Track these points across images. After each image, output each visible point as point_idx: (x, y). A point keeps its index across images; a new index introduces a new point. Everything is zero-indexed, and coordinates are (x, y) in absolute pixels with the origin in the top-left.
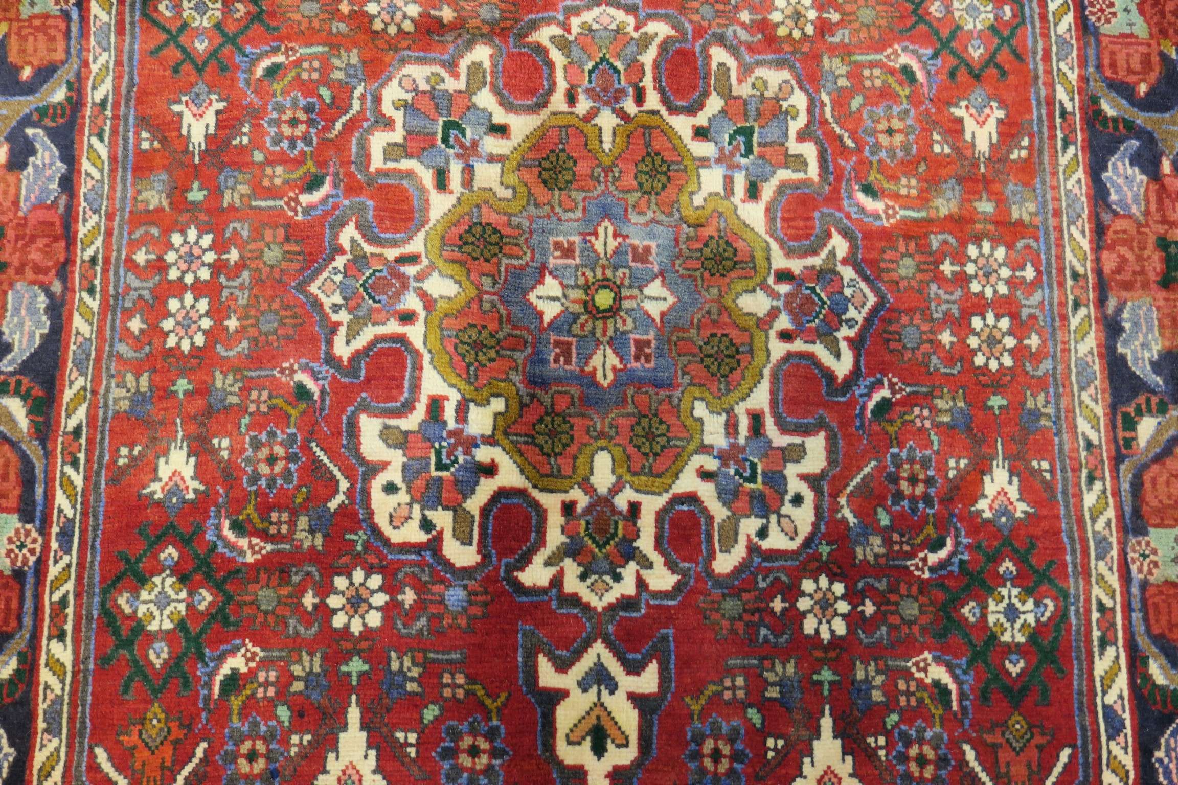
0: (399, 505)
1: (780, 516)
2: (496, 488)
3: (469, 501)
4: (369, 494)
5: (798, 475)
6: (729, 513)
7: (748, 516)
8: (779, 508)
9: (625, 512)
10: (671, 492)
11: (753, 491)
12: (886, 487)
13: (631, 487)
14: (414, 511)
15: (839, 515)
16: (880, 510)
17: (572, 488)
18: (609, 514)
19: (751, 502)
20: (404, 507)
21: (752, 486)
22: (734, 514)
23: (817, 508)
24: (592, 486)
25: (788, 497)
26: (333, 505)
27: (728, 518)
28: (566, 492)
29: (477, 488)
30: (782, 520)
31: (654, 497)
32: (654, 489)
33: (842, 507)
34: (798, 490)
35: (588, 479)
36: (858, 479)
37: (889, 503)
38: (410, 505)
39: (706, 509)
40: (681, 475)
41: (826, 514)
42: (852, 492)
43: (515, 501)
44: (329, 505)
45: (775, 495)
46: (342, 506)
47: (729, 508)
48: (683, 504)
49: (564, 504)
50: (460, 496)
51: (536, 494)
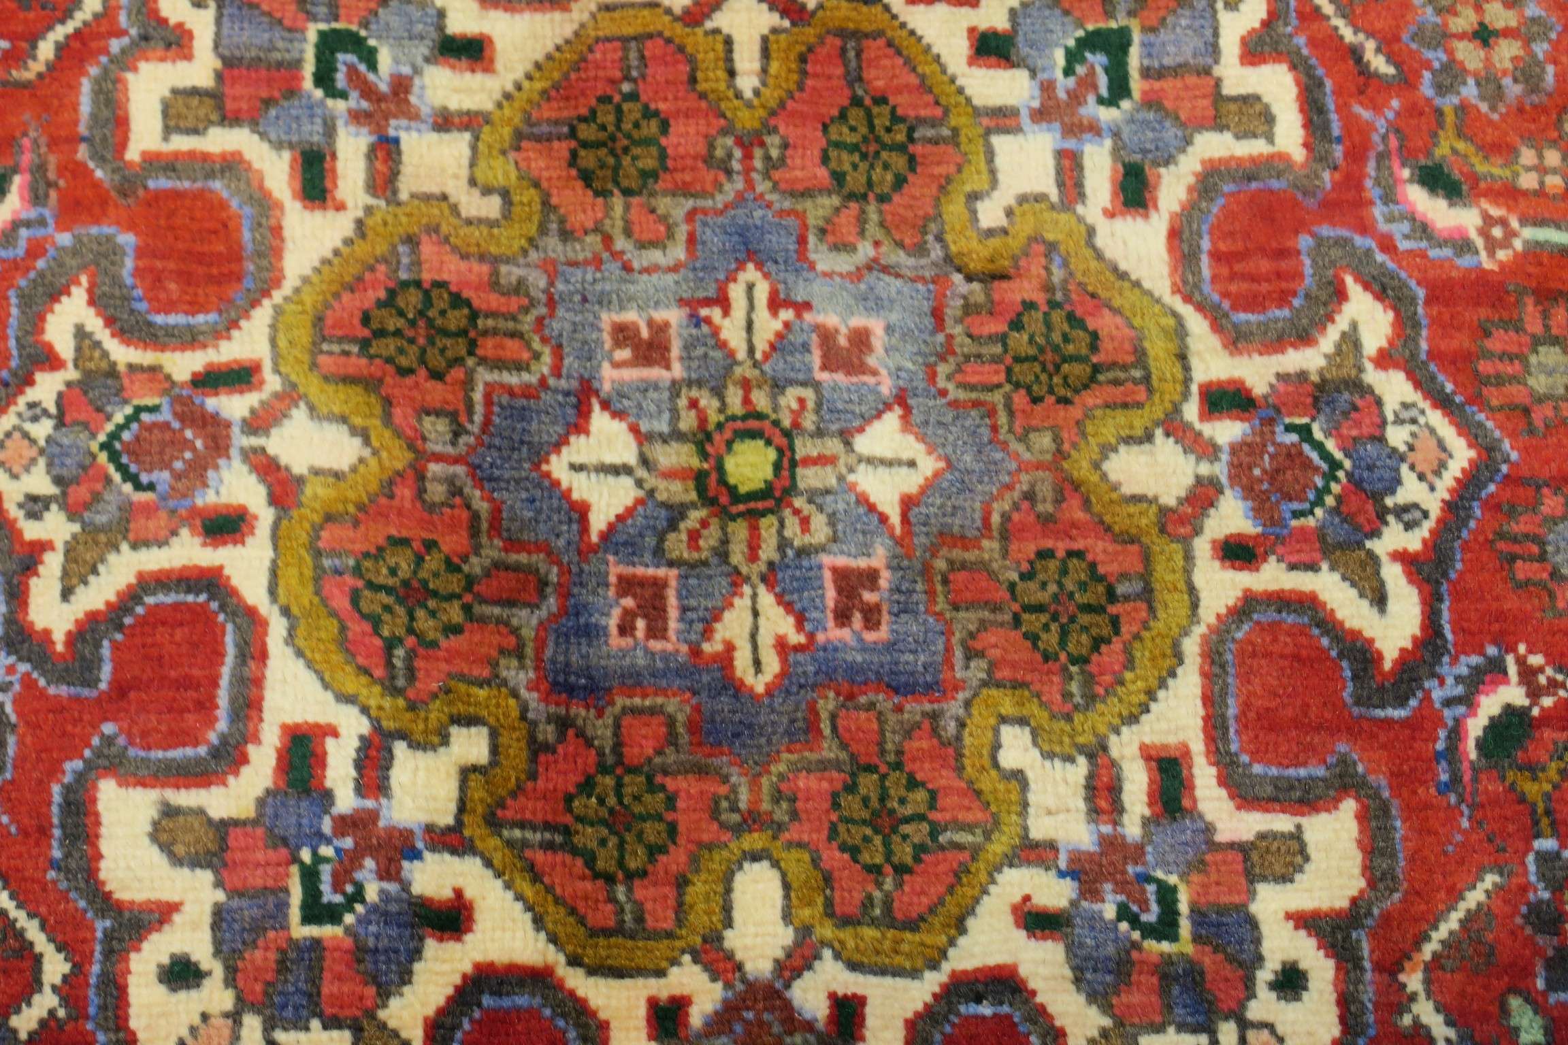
0: (205, 1017)
1: (1244, 1025)
2: (468, 968)
3: (394, 1002)
4: (122, 990)
5: (1289, 916)
6: (1107, 1022)
7: (1159, 1029)
8: (1242, 1006)
9: (821, 1025)
10: (947, 967)
11: (1167, 960)
12: (1529, 942)
13: (837, 956)
14: (244, 1032)
15: (1407, 1020)
16: (1515, 1002)
17: (675, 962)
18: (776, 1029)
19: (1164, 991)
20: (217, 1022)
21: (1165, 946)
22: (1120, 1023)
23: (1346, 1003)
24: (730, 956)
25: (1264, 976)
26: (25, 1021)
27: (1104, 1033)
28: (660, 973)
29: (417, 967)
30: (1251, 1035)
31: (900, 982)
32: (899, 960)
33: (1413, 997)
34: (1292, 955)
35: (720, 939)
36: (1451, 923)
37: (1540, 984)
38: (235, 1017)
39: (1042, 1010)
40: (971, 923)
41: (1371, 1018)
42: (1436, 956)
43: (522, 1000)
44: (14, 1021)
45: (1228, 970)
46: (48, 1023)
47: (1106, 1009)
48: (978, 1000)
49: (653, 1004)
50: (371, 991)
51: (577, 981)
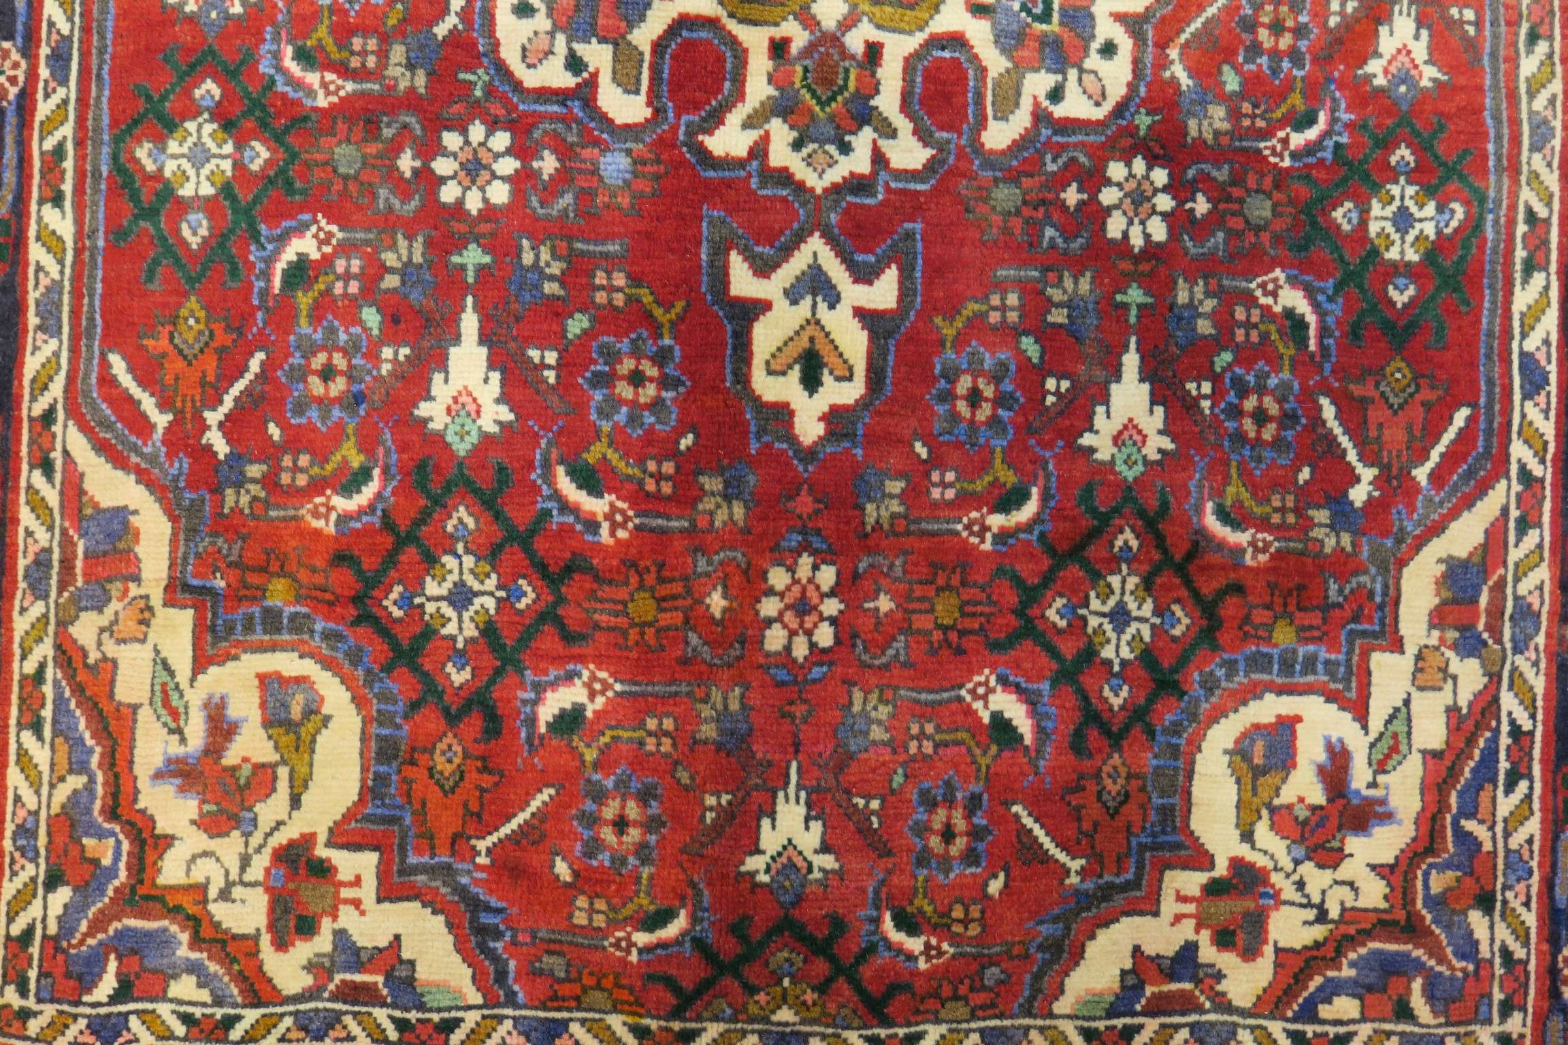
0: (536, 33)
1: (1081, 71)
2: (675, 15)
3: (636, 31)
4: (493, 16)
5: (1111, 14)
6: (1010, 65)
7: (1037, 70)
8: (1081, 60)
9: (859, 57)
10: (928, 31)
11: (1045, 34)
12: (1238, 36)
13: (871, 21)
14: (557, 42)
15: (1167, 74)
16: (1226, 68)
17: (785, 19)
18: (836, 57)
19: (1041, 50)
20: (543, 36)
21: (1044, 27)
22: (1017, 66)
23: (1136, 63)
24: (813, 17)
25: (1095, 45)
26: (441, 30)
27: (1008, 71)
28: (777, 24)
29: (649, 13)
30: (1085, 76)
31: (902, 36)
32: (903, 25)
33: (1172, 62)
34: (1110, 36)
35: (809, 8)
36: (1198, 24)
37: (1241, 59)
38: (552, 34)
39: (976, 56)
40: (942, 7)
41: (1149, 72)
42: (1187, 41)
43: (703, 34)
44: (435, 30)
45: (1076, 42)
46: (453, 32)
47: (1011, 58)
48: (943, 49)
49: (772, 40)
50: (623, 24)
51: (732, 26)
